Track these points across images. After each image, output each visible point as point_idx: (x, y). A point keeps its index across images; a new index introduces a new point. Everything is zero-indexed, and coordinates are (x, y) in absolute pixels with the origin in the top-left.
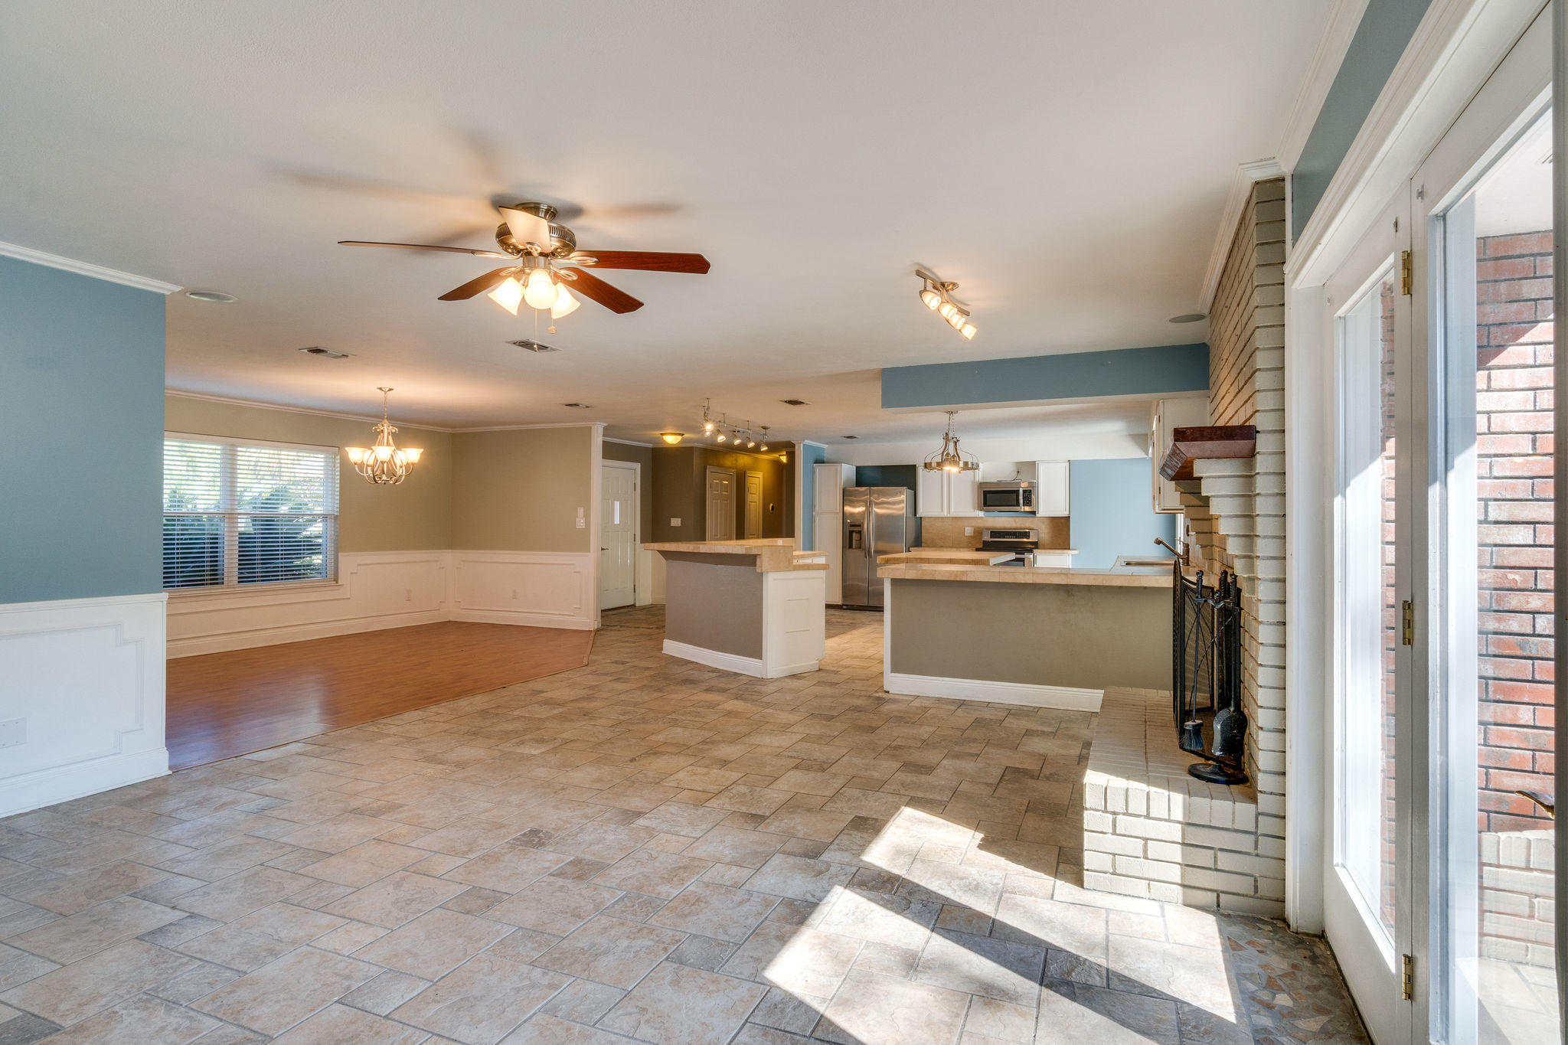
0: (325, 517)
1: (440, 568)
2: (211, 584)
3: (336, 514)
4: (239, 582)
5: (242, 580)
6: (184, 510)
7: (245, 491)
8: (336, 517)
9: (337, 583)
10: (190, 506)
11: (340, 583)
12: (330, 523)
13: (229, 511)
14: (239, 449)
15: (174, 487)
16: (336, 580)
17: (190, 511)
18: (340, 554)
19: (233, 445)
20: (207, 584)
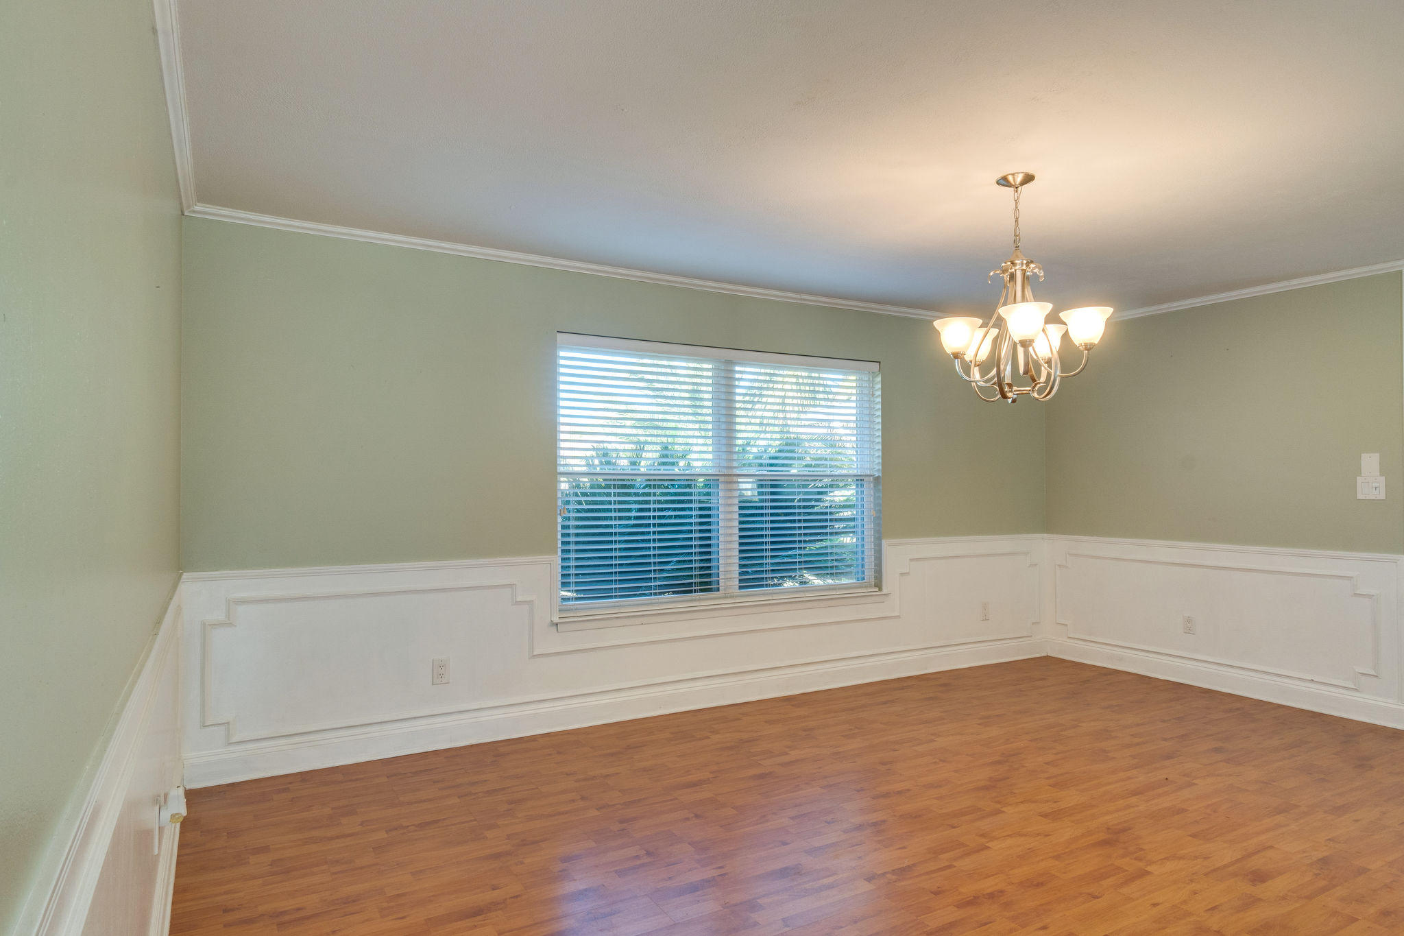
0: (859, 480)
1: (1031, 565)
2: (701, 591)
3: (877, 474)
4: (741, 587)
5: (745, 583)
6: (677, 470)
7: (748, 444)
8: (877, 479)
9: (880, 589)
10: (682, 463)
11: (885, 591)
12: (868, 490)
13: (725, 471)
14: (737, 368)
15: (664, 440)
16: (878, 584)
17: (682, 472)
18: (884, 542)
19: (731, 362)
20: (695, 591)
